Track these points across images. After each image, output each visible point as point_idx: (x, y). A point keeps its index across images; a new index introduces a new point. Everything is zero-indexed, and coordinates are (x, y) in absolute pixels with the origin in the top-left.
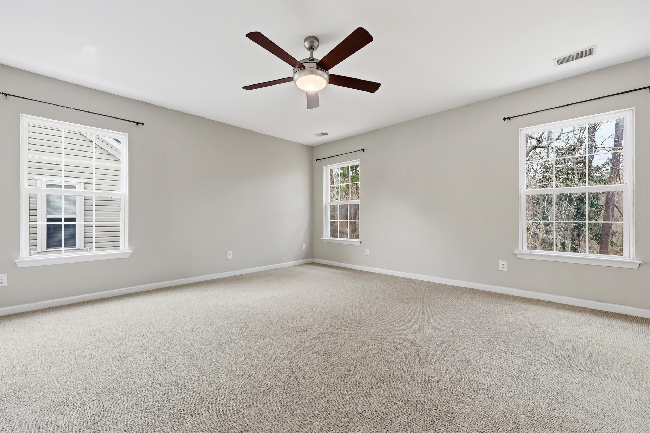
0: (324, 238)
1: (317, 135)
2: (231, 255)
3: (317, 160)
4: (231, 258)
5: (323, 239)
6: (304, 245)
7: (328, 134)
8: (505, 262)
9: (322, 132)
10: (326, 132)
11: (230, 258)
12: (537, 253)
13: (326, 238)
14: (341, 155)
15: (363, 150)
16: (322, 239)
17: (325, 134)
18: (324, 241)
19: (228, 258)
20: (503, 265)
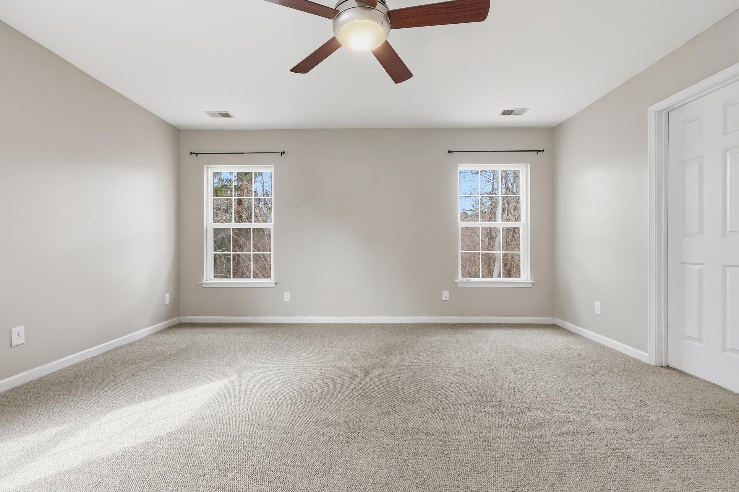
0: (205, 282)
1: (213, 115)
2: (23, 335)
3: (191, 153)
4: (23, 341)
5: (203, 283)
6: (168, 296)
7: (231, 117)
8: (447, 292)
9: (223, 110)
10: (231, 113)
11: (20, 342)
12: (472, 281)
13: (207, 281)
14: (243, 153)
15: (282, 153)
16: (201, 284)
17: (226, 115)
18: (204, 286)
19: (15, 342)
20: (445, 295)
